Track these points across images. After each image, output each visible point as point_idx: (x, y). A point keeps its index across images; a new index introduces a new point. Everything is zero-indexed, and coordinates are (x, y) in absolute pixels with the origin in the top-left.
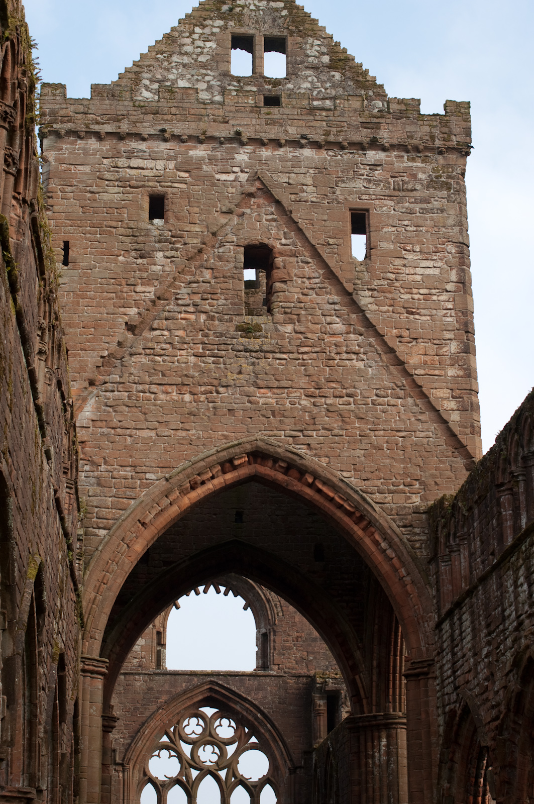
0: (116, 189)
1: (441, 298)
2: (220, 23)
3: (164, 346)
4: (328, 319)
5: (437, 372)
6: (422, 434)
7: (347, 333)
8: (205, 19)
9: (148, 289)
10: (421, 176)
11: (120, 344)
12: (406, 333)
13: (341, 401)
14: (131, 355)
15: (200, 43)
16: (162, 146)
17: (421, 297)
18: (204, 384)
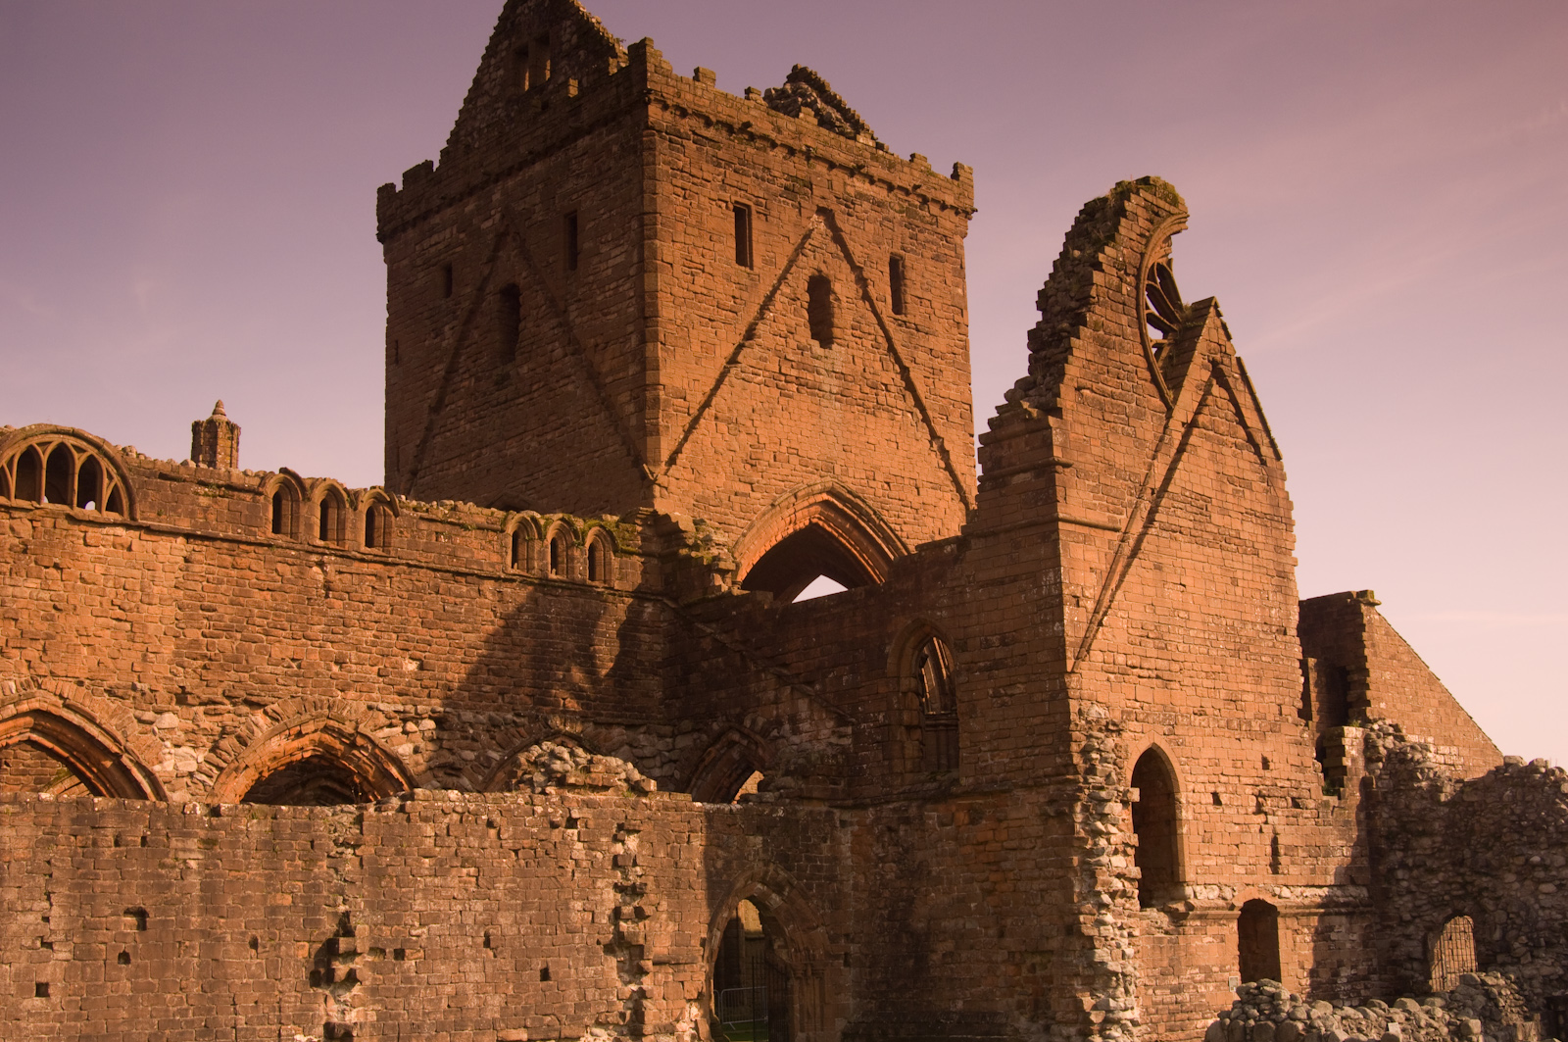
0: (422, 274)
1: (626, 287)
2: (506, 43)
3: (453, 420)
4: (550, 347)
5: (621, 375)
6: (611, 449)
7: (566, 355)
8: (497, 46)
9: (441, 366)
10: (615, 148)
11: (427, 429)
12: (599, 341)
13: (557, 433)
14: (434, 437)
15: (493, 76)
16: (449, 211)
17: (611, 292)
18: (473, 450)
